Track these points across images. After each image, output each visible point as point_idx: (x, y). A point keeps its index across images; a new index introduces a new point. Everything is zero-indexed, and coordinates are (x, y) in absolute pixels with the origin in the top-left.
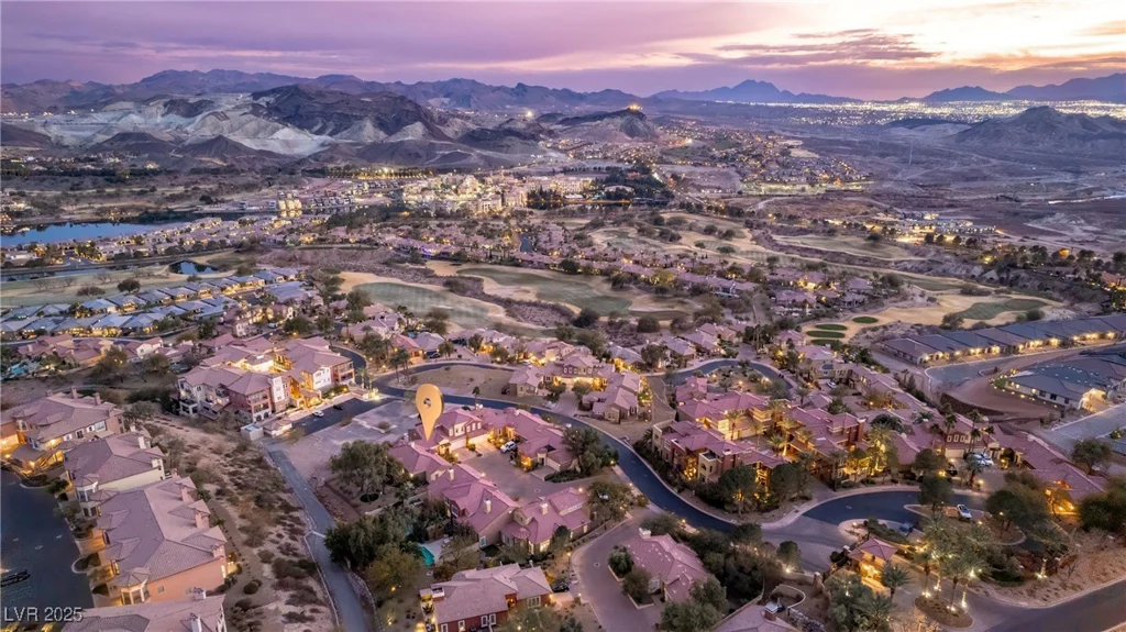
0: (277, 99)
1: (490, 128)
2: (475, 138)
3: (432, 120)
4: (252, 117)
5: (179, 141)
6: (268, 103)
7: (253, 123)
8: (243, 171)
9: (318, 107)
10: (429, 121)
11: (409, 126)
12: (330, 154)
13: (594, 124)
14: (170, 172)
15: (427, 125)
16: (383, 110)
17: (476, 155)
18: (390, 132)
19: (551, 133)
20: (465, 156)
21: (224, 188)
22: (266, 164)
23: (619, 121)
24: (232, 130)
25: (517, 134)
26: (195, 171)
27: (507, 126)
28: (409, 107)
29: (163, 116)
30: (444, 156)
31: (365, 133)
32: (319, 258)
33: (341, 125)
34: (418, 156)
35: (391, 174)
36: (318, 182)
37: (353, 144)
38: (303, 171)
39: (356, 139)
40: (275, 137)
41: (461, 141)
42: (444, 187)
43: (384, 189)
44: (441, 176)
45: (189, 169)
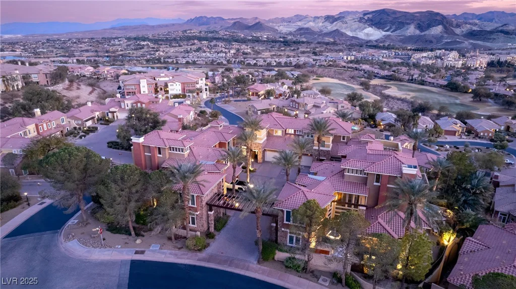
0: (373, 16)
1: (488, 30)
2: (472, 35)
3: (451, 25)
4: (358, 23)
5: (321, 31)
6: (368, 18)
7: (357, 25)
9: (390, 19)
10: (447, 25)
11: (434, 28)
12: (384, 39)
14: (308, 43)
15: (445, 27)
16: (423, 20)
17: (467, 43)
18: (422, 30)
20: (459, 43)
21: (327, 50)
22: (352, 42)
24: (346, 28)
25: (506, 33)
26: (319, 43)
27: (500, 29)
28: (438, 18)
29: (323, 23)
30: (447, 42)
31: (408, 31)
33: (399, 27)
34: (431, 42)
35: (410, 50)
36: (371, 51)
37: (399, 36)
38: (366, 45)
39: (403, 33)
40: (363, 31)
41: (462, 36)
42: (437, 57)
43: (402, 57)
44: (437, 51)
45: (316, 42)
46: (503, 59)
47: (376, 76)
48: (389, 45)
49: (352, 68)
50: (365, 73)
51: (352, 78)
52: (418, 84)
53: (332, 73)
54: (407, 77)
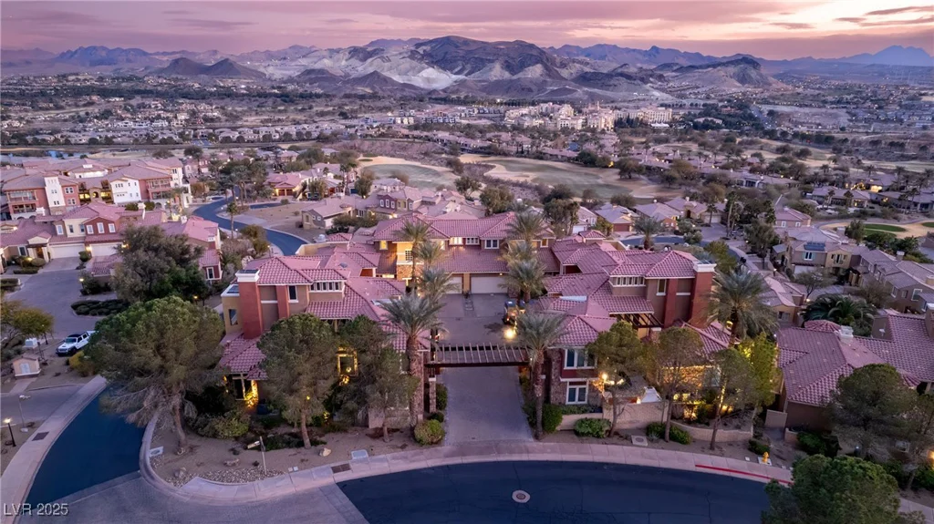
0: (432, 48)
1: (605, 72)
2: (584, 79)
3: (554, 63)
4: (408, 59)
5: (347, 75)
6: (424, 51)
7: (407, 63)
8: (384, 97)
9: (462, 53)
10: (549, 64)
11: (531, 68)
12: (456, 88)
13: (705, 71)
14: (328, 96)
15: (546, 67)
16: (512, 55)
17: (581, 92)
18: (513, 71)
19: (661, 77)
20: (570, 91)
21: (363, 109)
22: (405, 94)
23: (732, 70)
24: (390, 69)
25: (629, 77)
26: (347, 96)
27: (619, 70)
28: (534, 52)
29: (346, 60)
30: (553, 91)
31: (492, 73)
32: (374, 148)
33: (477, 67)
34: (530, 90)
35: (501, 104)
36: (439, 107)
37: (480, 81)
38: (430, 98)
39: (484, 77)
40: (420, 74)
41: (573, 80)
42: (543, 115)
43: (490, 115)
44: (542, 105)
45: (343, 94)
46: (634, 115)
47: (463, 150)
48: (466, 97)
49: (421, 138)
50: (445, 144)
51: (426, 154)
52: (535, 158)
53: (388, 148)
54: (514, 149)
